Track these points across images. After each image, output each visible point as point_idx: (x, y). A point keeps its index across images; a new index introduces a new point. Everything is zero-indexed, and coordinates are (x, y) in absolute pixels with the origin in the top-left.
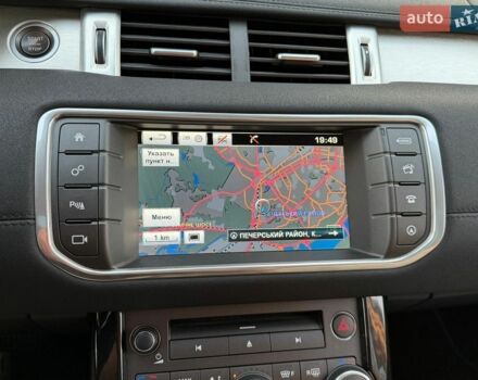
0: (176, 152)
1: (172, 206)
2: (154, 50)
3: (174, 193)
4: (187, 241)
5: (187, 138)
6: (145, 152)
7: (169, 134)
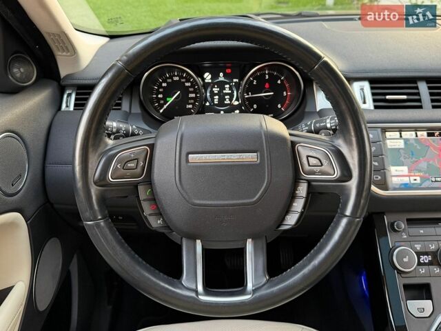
0: (402, 141)
1: (403, 165)
2: (388, 97)
3: (403, 160)
4: (413, 182)
5: (406, 135)
6: (388, 142)
7: (398, 133)
